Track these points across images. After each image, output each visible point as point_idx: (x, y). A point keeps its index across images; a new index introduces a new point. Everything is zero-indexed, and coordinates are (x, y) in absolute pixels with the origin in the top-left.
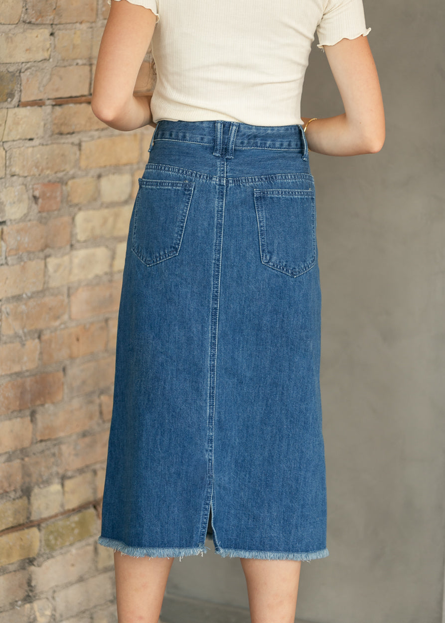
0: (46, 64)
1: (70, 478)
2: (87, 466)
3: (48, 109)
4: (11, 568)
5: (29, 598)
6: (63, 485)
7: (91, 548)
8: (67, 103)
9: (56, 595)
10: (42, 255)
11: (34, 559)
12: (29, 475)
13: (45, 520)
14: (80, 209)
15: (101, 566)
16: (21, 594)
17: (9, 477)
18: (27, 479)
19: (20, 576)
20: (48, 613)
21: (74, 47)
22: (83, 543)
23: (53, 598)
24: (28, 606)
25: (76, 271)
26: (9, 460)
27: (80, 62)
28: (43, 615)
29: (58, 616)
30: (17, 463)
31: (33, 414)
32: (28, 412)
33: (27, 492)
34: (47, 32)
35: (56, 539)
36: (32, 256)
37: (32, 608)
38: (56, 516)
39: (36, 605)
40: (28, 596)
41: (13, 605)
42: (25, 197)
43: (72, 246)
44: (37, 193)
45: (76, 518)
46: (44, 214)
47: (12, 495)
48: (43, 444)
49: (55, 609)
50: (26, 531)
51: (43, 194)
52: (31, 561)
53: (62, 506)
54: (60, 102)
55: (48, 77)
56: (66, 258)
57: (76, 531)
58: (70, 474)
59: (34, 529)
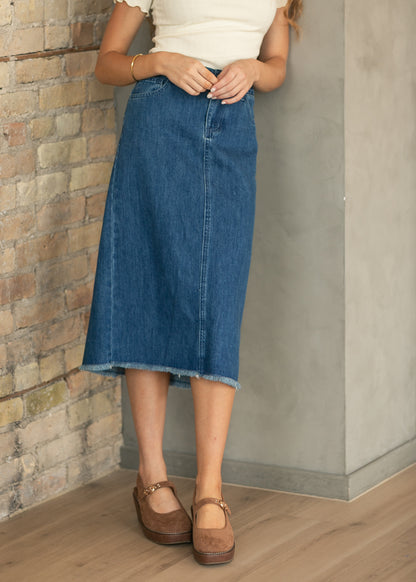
0: (9, 28)
1: (45, 356)
2: (57, 347)
3: (12, 64)
5: (17, 454)
6: (39, 363)
7: (63, 412)
8: (27, 58)
9: (38, 450)
10: (13, 180)
11: (20, 422)
12: (12, 356)
13: (27, 391)
14: (41, 142)
15: (72, 426)
16: (11, 451)
18: (11, 359)
19: (9, 437)
20: (33, 464)
21: (30, 13)
22: (57, 408)
23: (36, 453)
24: (16, 460)
25: (40, 192)
27: (36, 25)
28: (28, 467)
29: (40, 467)
30: (2, 347)
31: (13, 307)
32: (8, 306)
33: (11, 370)
34: (7, 2)
35: (36, 406)
36: (5, 181)
37: (20, 461)
38: (35, 387)
39: (22, 459)
40: (16, 452)
41: (5, 459)
43: (36, 172)
44: (7, 132)
45: (50, 388)
46: (13, 148)
48: (22, 330)
49: (38, 461)
50: (12, 400)
51: (12, 132)
52: (17, 424)
53: (39, 379)
54: (21, 58)
55: (11, 37)
56: (32, 182)
57: (51, 399)
58: (44, 353)
59: (19, 399)
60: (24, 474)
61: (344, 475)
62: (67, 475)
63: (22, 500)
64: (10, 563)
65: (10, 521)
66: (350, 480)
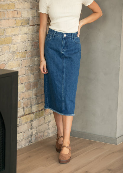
0: (35, 17)
1: (40, 104)
2: (43, 101)
3: (35, 27)
4: (28, 122)
5: (31, 129)
6: (38, 105)
7: (44, 118)
9: (37, 128)
10: (34, 57)
11: (32, 120)
12: (32, 103)
13: (35, 112)
15: (46, 122)
16: (30, 128)
17: (28, 103)
19: (30, 124)
20: (35, 131)
22: (42, 117)
24: (31, 130)
26: (28, 100)
28: (34, 132)
30: (29, 100)
31: (32, 90)
33: (31, 106)
34: (35, 10)
35: (37, 116)
36: (32, 57)
37: (32, 131)
38: (37, 111)
39: (33, 130)
41: (28, 130)
42: (31, 45)
44: (33, 44)
45: (41, 112)
46: (35, 49)
47: (28, 107)
48: (34, 96)
49: (37, 131)
50: (31, 114)
52: (32, 121)
53: (38, 109)
54: (38, 25)
55: (35, 20)
57: (41, 115)
58: (39, 103)
59: (33, 114)
60: (33, 134)
61: (116, 138)
62: (44, 135)
63: (32, 140)
64: (29, 157)
65: (29, 146)
66: (117, 140)
